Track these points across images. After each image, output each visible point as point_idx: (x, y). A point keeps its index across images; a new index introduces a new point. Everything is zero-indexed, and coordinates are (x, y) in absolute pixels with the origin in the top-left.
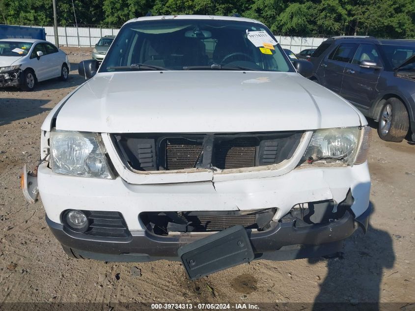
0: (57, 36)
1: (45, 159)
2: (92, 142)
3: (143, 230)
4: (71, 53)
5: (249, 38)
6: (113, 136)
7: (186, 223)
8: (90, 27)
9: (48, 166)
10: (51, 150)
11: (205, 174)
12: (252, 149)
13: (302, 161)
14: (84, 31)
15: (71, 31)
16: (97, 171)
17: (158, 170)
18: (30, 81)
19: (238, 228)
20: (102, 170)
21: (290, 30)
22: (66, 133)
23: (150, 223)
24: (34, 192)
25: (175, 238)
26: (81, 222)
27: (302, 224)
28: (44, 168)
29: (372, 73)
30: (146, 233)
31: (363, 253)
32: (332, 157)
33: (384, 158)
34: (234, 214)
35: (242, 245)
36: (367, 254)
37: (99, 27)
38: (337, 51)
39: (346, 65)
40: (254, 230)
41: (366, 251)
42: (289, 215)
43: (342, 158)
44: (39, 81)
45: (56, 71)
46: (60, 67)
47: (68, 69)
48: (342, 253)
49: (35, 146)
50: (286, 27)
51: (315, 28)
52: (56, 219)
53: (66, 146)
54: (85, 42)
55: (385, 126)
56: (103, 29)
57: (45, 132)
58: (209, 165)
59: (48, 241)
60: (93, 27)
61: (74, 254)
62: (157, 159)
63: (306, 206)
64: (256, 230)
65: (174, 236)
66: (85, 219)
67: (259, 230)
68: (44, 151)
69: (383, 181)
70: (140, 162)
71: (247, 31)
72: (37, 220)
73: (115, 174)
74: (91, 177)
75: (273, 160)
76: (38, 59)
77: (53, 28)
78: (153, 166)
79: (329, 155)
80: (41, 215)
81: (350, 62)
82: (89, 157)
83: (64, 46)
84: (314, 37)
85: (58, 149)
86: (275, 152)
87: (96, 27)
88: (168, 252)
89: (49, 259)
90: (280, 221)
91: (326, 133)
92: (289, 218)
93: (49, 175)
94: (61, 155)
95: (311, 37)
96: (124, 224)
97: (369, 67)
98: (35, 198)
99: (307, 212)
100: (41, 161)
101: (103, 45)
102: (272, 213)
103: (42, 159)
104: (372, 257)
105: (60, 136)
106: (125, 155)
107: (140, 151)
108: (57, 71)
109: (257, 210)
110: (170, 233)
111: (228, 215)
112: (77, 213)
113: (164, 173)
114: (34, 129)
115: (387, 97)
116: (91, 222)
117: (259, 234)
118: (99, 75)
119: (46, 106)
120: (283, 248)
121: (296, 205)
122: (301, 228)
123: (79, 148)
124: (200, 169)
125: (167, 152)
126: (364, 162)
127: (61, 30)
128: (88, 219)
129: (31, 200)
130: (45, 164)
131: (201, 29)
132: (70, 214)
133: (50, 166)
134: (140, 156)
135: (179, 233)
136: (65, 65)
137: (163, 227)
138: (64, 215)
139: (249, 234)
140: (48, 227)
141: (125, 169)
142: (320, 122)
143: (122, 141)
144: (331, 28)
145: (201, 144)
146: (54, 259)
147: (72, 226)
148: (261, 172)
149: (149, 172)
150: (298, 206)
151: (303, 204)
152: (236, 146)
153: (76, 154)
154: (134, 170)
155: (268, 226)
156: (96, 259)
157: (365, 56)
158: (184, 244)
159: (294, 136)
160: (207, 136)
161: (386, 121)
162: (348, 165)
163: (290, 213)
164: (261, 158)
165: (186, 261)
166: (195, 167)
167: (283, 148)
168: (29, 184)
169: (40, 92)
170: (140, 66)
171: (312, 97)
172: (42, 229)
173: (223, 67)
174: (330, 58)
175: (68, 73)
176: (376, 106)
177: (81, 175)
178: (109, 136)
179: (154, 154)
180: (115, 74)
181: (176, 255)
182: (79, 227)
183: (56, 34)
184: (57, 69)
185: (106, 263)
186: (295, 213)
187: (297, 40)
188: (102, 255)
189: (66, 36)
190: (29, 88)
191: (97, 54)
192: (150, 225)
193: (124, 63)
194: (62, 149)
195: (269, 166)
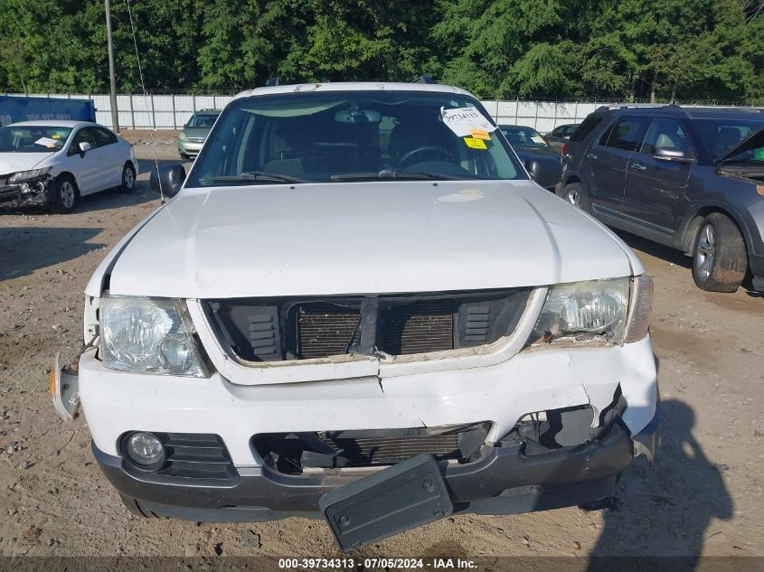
0: (115, 112)
1: (91, 344)
2: (171, 314)
3: (259, 465)
4: (140, 141)
5: (445, 120)
6: (206, 304)
7: (334, 452)
8: (175, 94)
9: (97, 357)
10: (101, 328)
11: (365, 365)
12: (447, 318)
13: (533, 338)
14: (163, 101)
15: (141, 101)
16: (179, 364)
17: (285, 359)
18: (67, 195)
19: (424, 458)
20: (187, 362)
21: (534, 90)
22: (128, 301)
23: (271, 453)
24: (73, 402)
25: (315, 479)
26: (151, 452)
27: (536, 450)
28: (89, 359)
29: (677, 169)
30: (264, 471)
31: (659, 500)
32: (586, 329)
33: (703, 323)
34: (420, 433)
35: (431, 489)
36: (666, 501)
37: (190, 94)
38: (615, 129)
39: (631, 154)
40: (453, 462)
41: (665, 494)
42: (514, 434)
43: (603, 332)
44: (82, 195)
45: (113, 177)
46: (120, 170)
47: (134, 171)
48: (615, 500)
49: (75, 314)
50: (527, 85)
51: (580, 85)
52: (110, 448)
53: (127, 322)
54: (165, 122)
55: (704, 264)
56: (197, 98)
57: (92, 298)
58: (371, 349)
59: (97, 487)
60: (179, 93)
61: (141, 511)
62: (282, 340)
63: (543, 417)
64: (456, 461)
65: (313, 475)
66: (160, 447)
67: (461, 462)
68: (90, 330)
69: (699, 365)
70: (253, 346)
71: (442, 108)
72: (77, 449)
73: (210, 369)
74: (171, 374)
75: (483, 338)
76: (82, 157)
77: (108, 97)
78: (276, 352)
79: (582, 326)
80: (85, 440)
81: (638, 151)
82: (167, 341)
83: (129, 129)
84: (579, 102)
85: (113, 327)
86: (485, 324)
87: (185, 93)
88: (303, 504)
89: (97, 520)
90: (498, 444)
91: (573, 290)
92: (514, 439)
93: (98, 373)
94: (118, 338)
95: (573, 101)
96: (226, 455)
97: (669, 159)
98: (73, 411)
99: (545, 429)
100: (84, 348)
101: (197, 126)
102: (484, 430)
103: (86, 344)
104: (674, 505)
105: (117, 306)
106: (227, 336)
107: (252, 328)
108: (116, 175)
109: (459, 426)
110: (307, 470)
111: (409, 436)
112: (146, 438)
113: (294, 364)
114: (74, 283)
115: (705, 211)
116: (169, 452)
117: (460, 468)
118: (185, 192)
119: (95, 240)
120: (506, 493)
121: (526, 415)
122: (533, 456)
123: (148, 324)
124: (357, 355)
125: (299, 327)
126: (643, 337)
127: (123, 101)
128: (164, 447)
129: (66, 415)
130: (91, 352)
131: (362, 108)
132: (134, 439)
133: (100, 357)
134: (252, 336)
135: (321, 470)
136: (129, 164)
137: (294, 460)
138: (124, 440)
139: (443, 470)
140: (96, 462)
141: (227, 359)
142: (558, 272)
143: (222, 312)
144: (608, 85)
145: (357, 311)
146: (106, 520)
147: (137, 460)
148: (461, 358)
149: (268, 363)
150: (528, 418)
151: (537, 413)
152: (418, 314)
153: (145, 333)
154: (242, 361)
155: (477, 454)
156: (181, 517)
157: (664, 140)
158: (330, 489)
159: (515, 297)
160: (367, 300)
161: (705, 255)
162: (615, 344)
163: (516, 429)
164: (463, 335)
165: (334, 518)
166: (347, 353)
167: (498, 318)
168: (64, 387)
169: (83, 214)
170: (256, 175)
171: (548, 228)
172: (86, 465)
173: (400, 175)
174: (602, 143)
175: (135, 178)
176: (686, 227)
177: (152, 370)
178: (199, 304)
179: (277, 332)
180: (213, 192)
181: (317, 509)
182: (148, 463)
183: (114, 108)
184: (116, 172)
185: (199, 524)
186: (525, 429)
187: (548, 108)
188: (190, 511)
189: (133, 111)
190: (66, 208)
191: (186, 142)
192: (271, 457)
193: (231, 168)
194: (119, 328)
195: (477, 348)
